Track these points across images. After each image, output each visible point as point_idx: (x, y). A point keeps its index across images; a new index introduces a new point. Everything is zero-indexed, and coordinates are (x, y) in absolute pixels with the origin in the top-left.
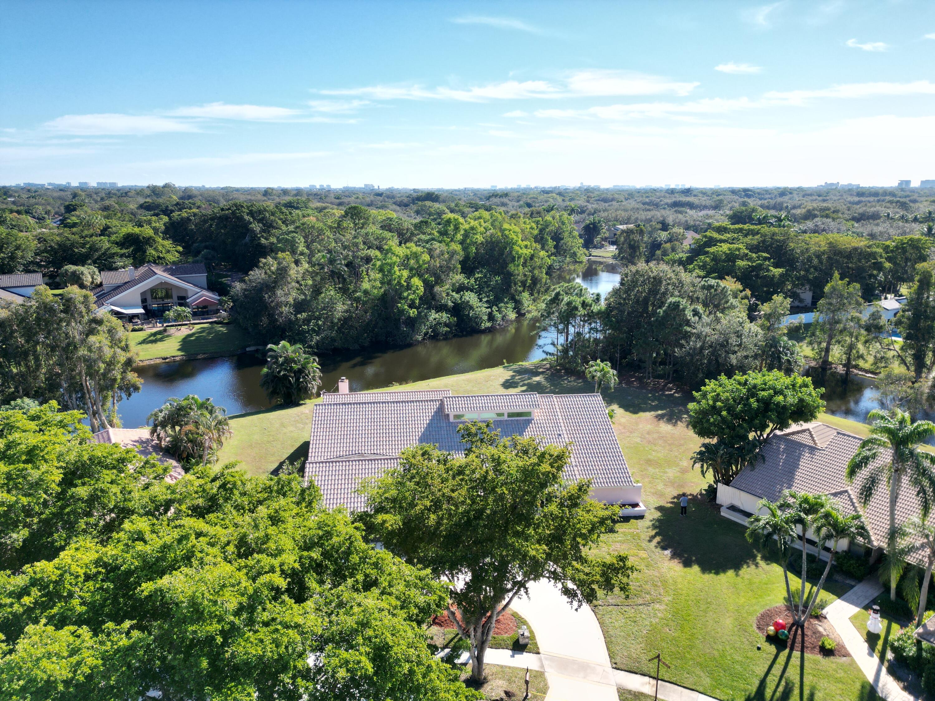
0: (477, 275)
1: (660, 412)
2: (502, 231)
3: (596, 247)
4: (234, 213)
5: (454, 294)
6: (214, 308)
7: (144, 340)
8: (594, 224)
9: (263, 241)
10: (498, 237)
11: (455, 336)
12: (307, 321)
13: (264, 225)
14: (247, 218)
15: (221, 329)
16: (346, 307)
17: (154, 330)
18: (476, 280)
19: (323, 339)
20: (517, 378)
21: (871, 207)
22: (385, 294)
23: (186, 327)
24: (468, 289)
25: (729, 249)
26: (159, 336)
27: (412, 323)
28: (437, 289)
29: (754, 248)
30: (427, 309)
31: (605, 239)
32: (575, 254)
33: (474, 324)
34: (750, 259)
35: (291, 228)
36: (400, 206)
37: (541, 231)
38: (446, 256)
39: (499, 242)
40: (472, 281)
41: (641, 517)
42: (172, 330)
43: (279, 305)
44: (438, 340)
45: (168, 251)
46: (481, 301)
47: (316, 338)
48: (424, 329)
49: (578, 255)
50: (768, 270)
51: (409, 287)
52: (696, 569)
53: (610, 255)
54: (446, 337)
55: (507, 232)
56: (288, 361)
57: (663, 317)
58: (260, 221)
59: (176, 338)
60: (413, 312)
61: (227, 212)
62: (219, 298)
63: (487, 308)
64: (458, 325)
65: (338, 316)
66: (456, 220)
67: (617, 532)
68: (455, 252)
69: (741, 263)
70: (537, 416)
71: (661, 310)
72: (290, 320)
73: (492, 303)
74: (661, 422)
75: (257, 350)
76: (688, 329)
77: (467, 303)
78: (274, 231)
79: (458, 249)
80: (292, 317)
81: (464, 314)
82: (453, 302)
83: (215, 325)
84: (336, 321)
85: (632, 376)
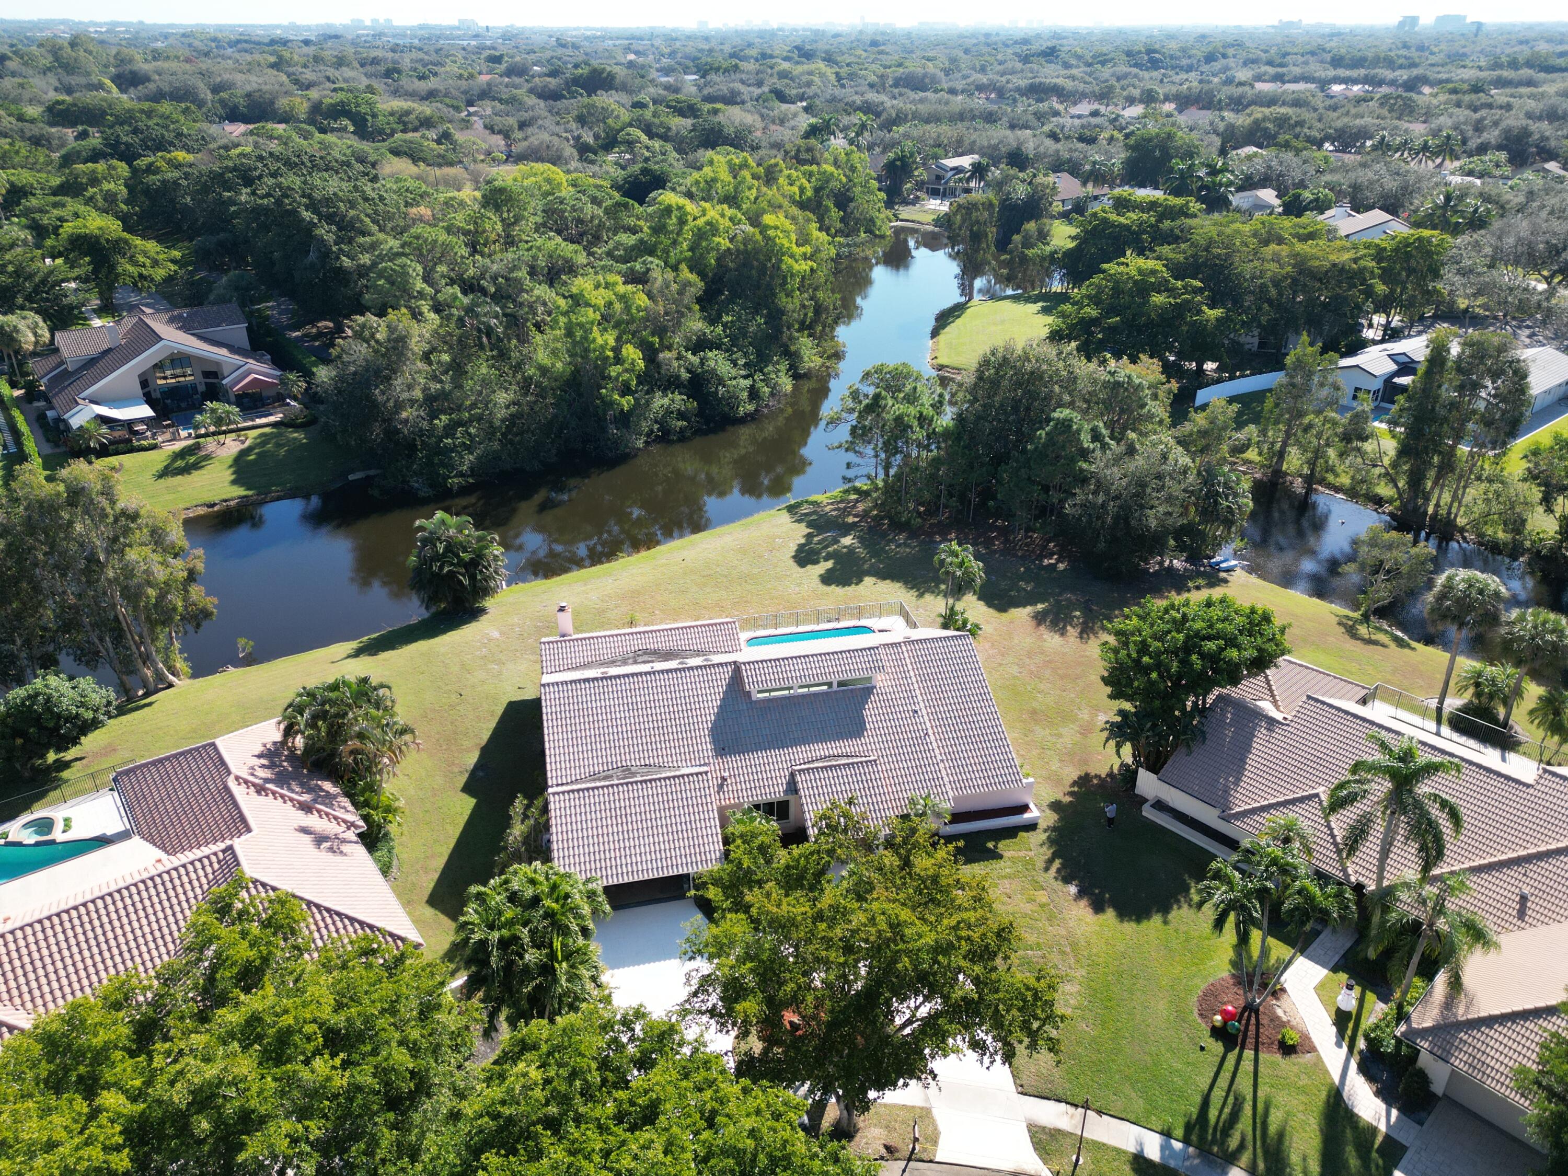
0: (727, 318)
1: (1040, 607)
2: (763, 229)
3: (906, 202)
4: (279, 202)
5: (689, 355)
6: (272, 392)
7: (166, 467)
8: (902, 159)
9: (346, 262)
10: (756, 242)
11: (698, 432)
12: (450, 430)
13: (340, 229)
14: (306, 215)
15: (295, 436)
16: (511, 396)
17: (178, 446)
18: (725, 326)
19: (478, 458)
20: (816, 539)
21: (1357, 116)
22: (577, 372)
23: (233, 435)
24: (714, 345)
25: (1140, 272)
26: (192, 459)
27: (625, 419)
28: (665, 355)
29: (1179, 271)
30: (647, 393)
31: (920, 185)
32: (872, 220)
33: (726, 409)
34: (1171, 291)
35: (393, 243)
37: (817, 190)
38: (674, 287)
39: (757, 251)
40: (719, 329)
41: (1031, 827)
42: (210, 444)
43: (399, 406)
44: (670, 442)
45: (155, 263)
46: (735, 365)
47: (469, 458)
48: (645, 426)
49: (879, 223)
50: (1199, 312)
51: (618, 360)
52: (1110, 913)
53: (929, 218)
54: (682, 437)
55: (771, 233)
56: (451, 547)
57: (1045, 446)
58: (329, 219)
59: (221, 462)
60: (626, 402)
61: (266, 201)
62: (278, 373)
63: (745, 377)
64: (700, 413)
65: (501, 414)
66: (680, 208)
67: (1001, 857)
68: (689, 284)
69: (1158, 299)
70: (881, 681)
71: (1041, 433)
72: (421, 430)
73: (755, 366)
74: (1042, 628)
75: (368, 477)
76: (1085, 466)
77: (713, 372)
78: (361, 240)
79: (693, 277)
80: (425, 425)
81: (709, 393)
82: (689, 371)
83: (283, 429)
84: (498, 423)
85: (993, 528)
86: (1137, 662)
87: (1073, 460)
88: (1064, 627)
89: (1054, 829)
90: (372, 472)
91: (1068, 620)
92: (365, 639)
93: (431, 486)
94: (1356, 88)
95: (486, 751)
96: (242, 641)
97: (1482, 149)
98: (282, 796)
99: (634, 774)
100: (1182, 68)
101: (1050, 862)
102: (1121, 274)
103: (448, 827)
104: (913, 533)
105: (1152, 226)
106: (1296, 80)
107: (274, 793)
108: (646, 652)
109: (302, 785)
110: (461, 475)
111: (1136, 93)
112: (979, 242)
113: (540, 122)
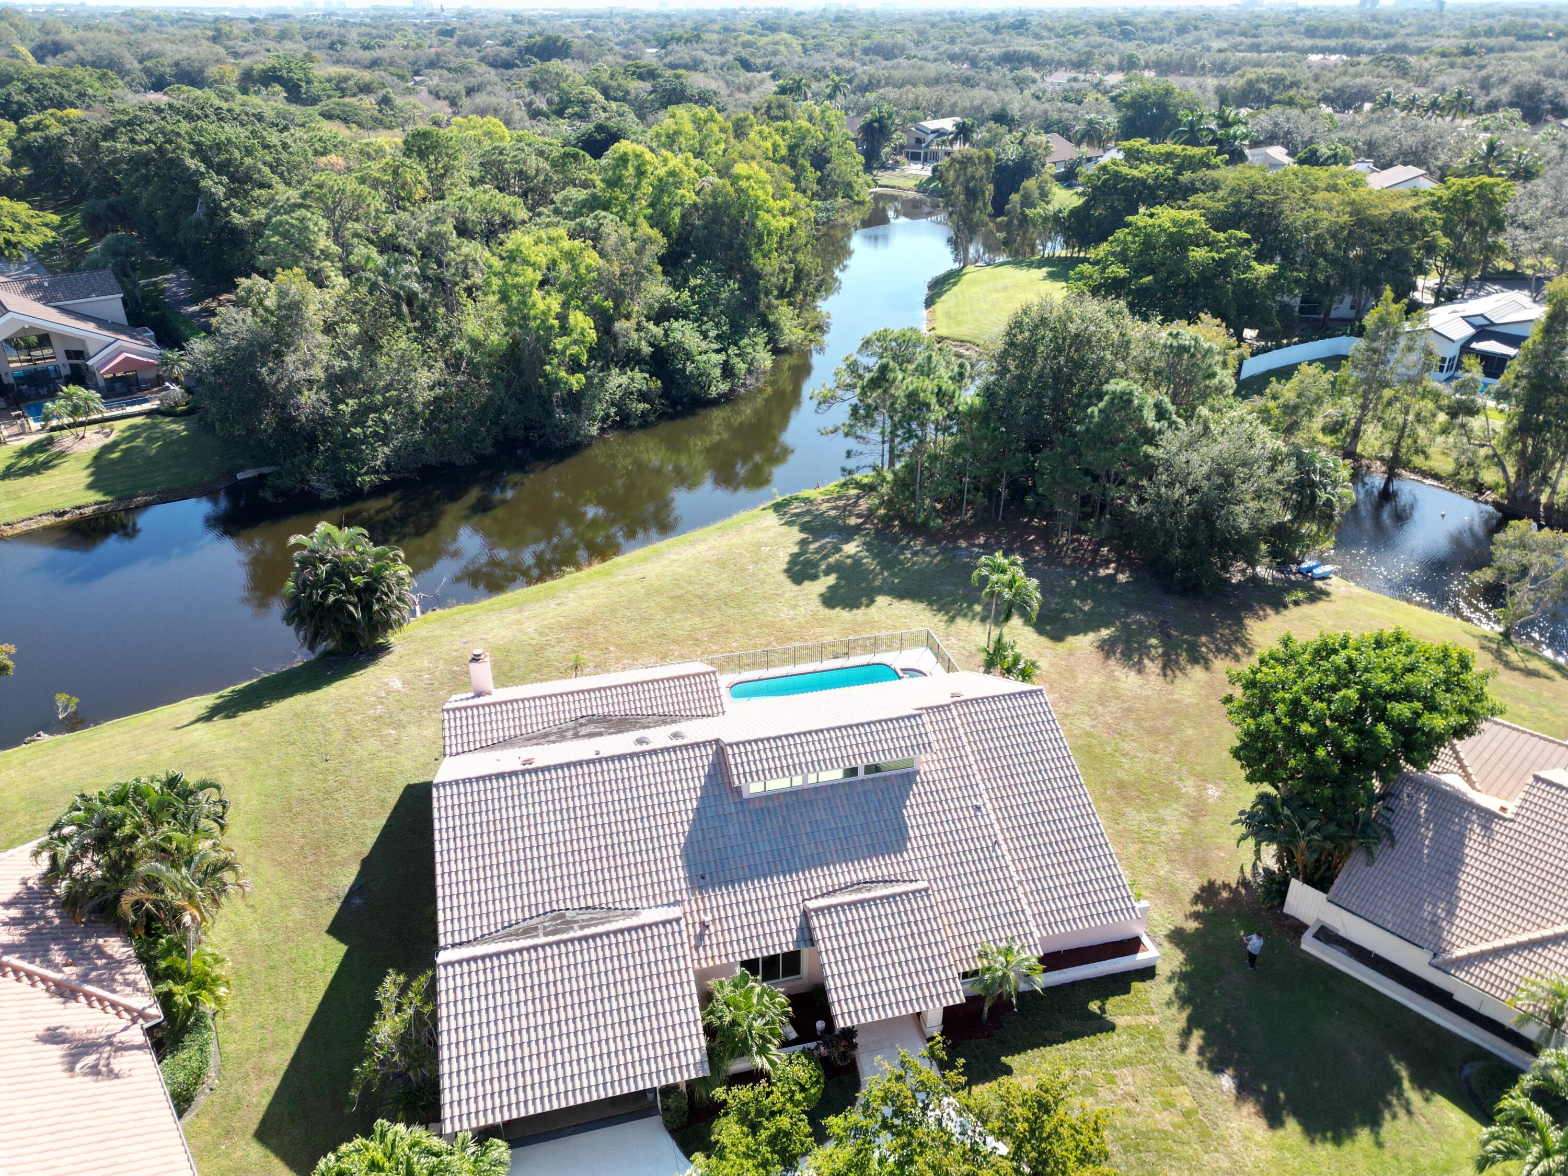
0: (693, 282)
1: (1105, 633)
2: (735, 180)
3: (884, 167)
4: (160, 150)
5: (651, 325)
6: (151, 374)
7: (9, 468)
8: (880, 120)
9: (237, 218)
10: (727, 194)
11: (663, 416)
12: (359, 417)
13: (232, 179)
14: (192, 163)
15: (174, 427)
16: (436, 375)
17: (27, 441)
18: (692, 290)
19: (396, 451)
20: (813, 547)
22: (515, 345)
23: (96, 427)
24: (679, 313)
25: (1174, 222)
26: (42, 457)
27: (574, 401)
28: (621, 325)
29: (1221, 222)
30: (602, 369)
31: (899, 150)
32: (849, 185)
33: (696, 389)
34: (1211, 244)
35: (293, 195)
36: (492, 65)
37: (792, 148)
38: (632, 246)
39: (728, 205)
40: (686, 295)
41: (1147, 973)
42: (66, 439)
43: (295, 388)
44: (630, 429)
45: (27, 227)
46: (705, 336)
47: (384, 451)
48: (599, 410)
49: (857, 188)
50: (1249, 268)
51: (565, 330)
52: (1292, 1127)
53: (912, 183)
54: (645, 423)
55: (743, 184)
56: (339, 571)
57: (1100, 426)
58: (221, 169)
59: (78, 460)
60: (576, 381)
61: (145, 148)
62: (157, 352)
63: (718, 351)
64: (665, 393)
65: (423, 396)
66: (637, 156)
67: (1111, 1027)
68: (649, 240)
69: (1199, 254)
70: (925, 763)
71: (1094, 410)
72: (322, 417)
73: (727, 340)
74: (1112, 662)
75: (262, 476)
76: (1150, 450)
77: (679, 345)
78: (257, 192)
79: (655, 233)
80: (328, 411)
81: (676, 371)
82: (651, 344)
83: (159, 419)
84: (419, 408)
85: (1028, 529)
86: (1290, 730)
87: (1134, 444)
88: (1140, 661)
89: (1183, 977)
90: (266, 470)
91: (1144, 650)
92: (226, 692)
93: (337, 485)
94: (1333, 58)
95: (366, 864)
96: (61, 699)
97: (1492, 107)
98: (30, 975)
100: (1154, 41)
101: (1186, 1034)
102: (1153, 226)
104: (932, 537)
105: (1169, 179)
106: (1273, 49)
107: (16, 971)
108: (592, 719)
109: (70, 949)
110: (374, 471)
111: (1115, 60)
112: (975, 201)
113: (489, 88)
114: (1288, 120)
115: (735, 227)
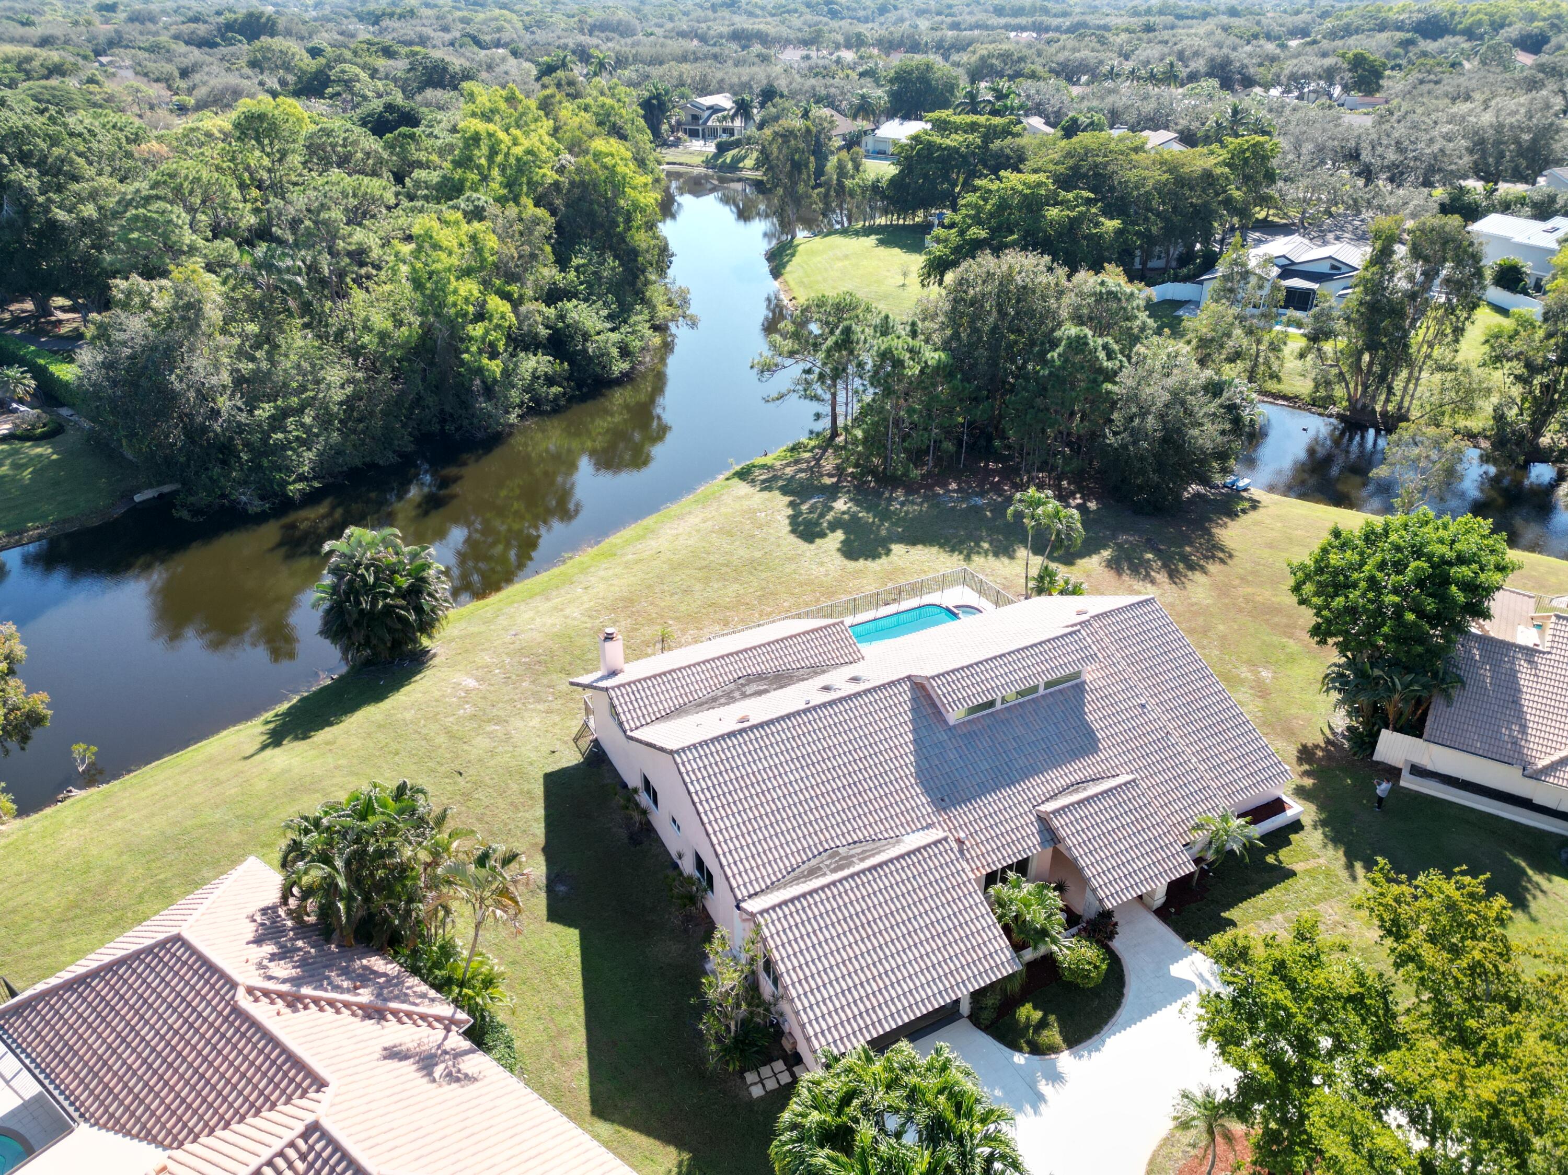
0: (577, 262)
1: (1105, 554)
2: (598, 157)
3: (668, 144)
5: (545, 308)
8: (658, 96)
9: (61, 215)
10: (593, 172)
11: (575, 399)
12: (277, 421)
13: (43, 173)
16: (344, 374)
18: (577, 270)
19: (320, 454)
20: (804, 507)
21: (1074, 50)
22: (426, 335)
24: (569, 294)
25: (1025, 185)
28: (526, 308)
29: (1066, 183)
30: (515, 354)
31: (678, 126)
33: (598, 370)
34: (1063, 204)
38: (518, 227)
39: (594, 181)
40: (572, 275)
41: (1297, 826)
43: (205, 395)
44: (544, 414)
46: (598, 316)
47: (309, 455)
48: (515, 395)
50: (1097, 224)
51: (482, 316)
53: (698, 160)
54: (557, 409)
55: (608, 161)
56: (383, 574)
57: (1061, 369)
60: (496, 367)
63: (612, 330)
64: (571, 376)
65: (338, 395)
66: (490, 135)
67: (1292, 874)
68: (537, 221)
69: (1053, 213)
70: (1091, 674)
71: (1054, 355)
72: (239, 424)
73: (618, 318)
74: (1125, 578)
75: (161, 496)
76: (1109, 386)
77: (576, 326)
78: (75, 187)
79: (541, 212)
80: (243, 417)
81: (576, 353)
82: (547, 327)
83: (17, 445)
84: (336, 409)
87: (1095, 383)
88: (1148, 575)
89: (1324, 823)
90: (166, 489)
91: (1147, 564)
92: (269, 715)
93: (262, 498)
94: (1025, 35)
95: (553, 853)
96: (78, 749)
97: (1193, 77)
98: (331, 1003)
99: (847, 861)
100: (859, 20)
101: (1350, 866)
102: (1005, 189)
103: (561, 983)
104: (911, 489)
105: (978, 147)
106: (971, 28)
107: (316, 1001)
108: (750, 679)
109: (346, 972)
110: (301, 478)
111: (840, 38)
112: (800, 173)
113: (206, 69)
114: (1038, 92)
115: (610, 204)
